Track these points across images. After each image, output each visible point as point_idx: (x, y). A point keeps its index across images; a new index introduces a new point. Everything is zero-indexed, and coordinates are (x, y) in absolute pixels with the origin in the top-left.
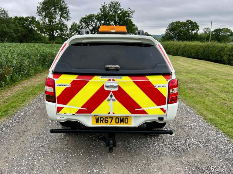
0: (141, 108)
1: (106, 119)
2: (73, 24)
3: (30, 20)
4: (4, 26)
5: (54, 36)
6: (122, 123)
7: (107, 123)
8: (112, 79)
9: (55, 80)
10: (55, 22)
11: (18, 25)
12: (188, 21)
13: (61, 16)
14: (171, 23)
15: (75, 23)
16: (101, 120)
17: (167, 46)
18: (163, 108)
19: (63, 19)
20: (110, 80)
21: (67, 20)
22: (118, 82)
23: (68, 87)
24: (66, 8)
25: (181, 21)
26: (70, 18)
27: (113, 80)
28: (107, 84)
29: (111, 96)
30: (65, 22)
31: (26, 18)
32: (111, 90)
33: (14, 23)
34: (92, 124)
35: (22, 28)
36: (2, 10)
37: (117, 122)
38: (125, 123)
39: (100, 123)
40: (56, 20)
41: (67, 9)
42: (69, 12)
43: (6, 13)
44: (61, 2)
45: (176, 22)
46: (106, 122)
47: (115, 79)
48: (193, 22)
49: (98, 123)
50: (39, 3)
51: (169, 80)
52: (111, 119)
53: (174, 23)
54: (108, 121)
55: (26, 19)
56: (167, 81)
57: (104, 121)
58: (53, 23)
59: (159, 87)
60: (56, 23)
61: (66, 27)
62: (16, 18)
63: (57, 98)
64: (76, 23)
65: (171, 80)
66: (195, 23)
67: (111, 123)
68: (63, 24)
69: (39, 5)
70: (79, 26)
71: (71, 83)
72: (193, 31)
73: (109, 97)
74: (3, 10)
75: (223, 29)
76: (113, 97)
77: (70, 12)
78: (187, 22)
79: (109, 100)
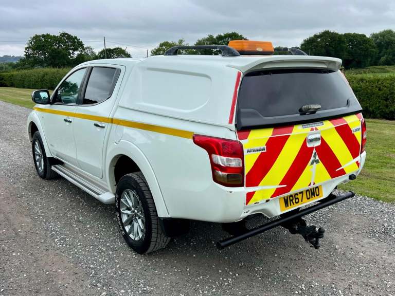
0: (341, 166)
1: (297, 196)
6: (313, 197)
7: (298, 202)
8: (314, 128)
9: (243, 142)
12: (64, 35)
14: (34, 37)
16: (291, 201)
17: (44, 76)
18: (358, 161)
22: (321, 131)
23: (263, 151)
25: (52, 34)
27: (316, 129)
28: (311, 137)
32: (315, 146)
34: (282, 211)
37: (308, 197)
39: (291, 205)
45: (43, 36)
47: (317, 127)
48: (72, 36)
49: (288, 206)
52: (301, 194)
53: (40, 36)
54: (298, 198)
56: (360, 121)
57: (294, 201)
59: (355, 131)
63: (246, 176)
66: (76, 38)
67: (302, 201)
71: (266, 145)
72: (74, 51)
73: (312, 158)
75: (114, 49)
78: (62, 36)
79: (312, 163)
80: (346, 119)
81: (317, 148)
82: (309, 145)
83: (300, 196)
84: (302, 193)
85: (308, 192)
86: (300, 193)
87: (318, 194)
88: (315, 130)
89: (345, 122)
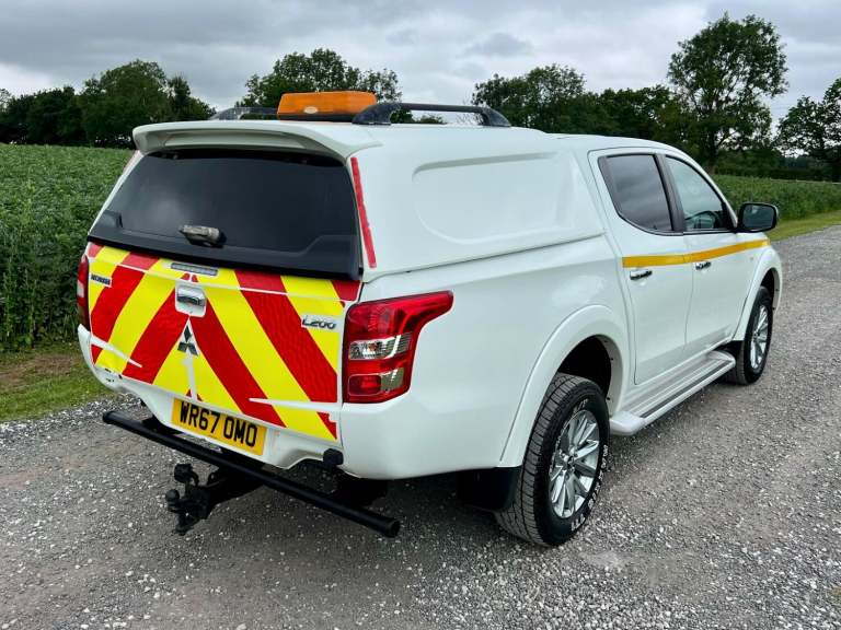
0: (265, 397)
1: (205, 415)
2: (800, 104)
3: (651, 98)
4: (566, 120)
5: (714, 148)
6: (238, 440)
7: (205, 428)
8: (192, 274)
9: (90, 260)
10: (728, 99)
11: (608, 116)
13: (751, 79)
15: (807, 100)
16: (192, 415)
18: (328, 415)
19: (756, 90)
20: (186, 277)
21: (776, 92)
22: (206, 287)
23: (108, 285)
24: (774, 50)
26: (784, 86)
27: (194, 279)
28: (182, 292)
29: (188, 335)
30: (763, 99)
31: (638, 92)
32: (191, 315)
33: (596, 111)
34: (172, 422)
35: (618, 124)
36: (569, 72)
37: (228, 433)
38: (249, 444)
39: (190, 422)
40: (732, 96)
41: (779, 53)
42: (781, 63)
43: (579, 82)
44: (761, 32)
46: (203, 424)
47: (199, 276)
49: (185, 421)
50: (679, 43)
51: (349, 304)
52: (215, 418)
54: (206, 420)
55: (639, 97)
56: (343, 304)
57: (198, 420)
58: (720, 103)
59: (313, 324)
60: (730, 104)
61: (765, 115)
62: (608, 93)
64: (810, 100)
65: (355, 302)
67: (212, 432)
68: (754, 108)
69: (679, 50)
70: (822, 111)
71: (112, 276)
73: (182, 339)
74: (572, 74)
76: (193, 340)
77: (785, 66)
79: (182, 348)
80: (287, 282)
81: (195, 320)
82: (180, 308)
83: (211, 420)
84: (217, 415)
85: (230, 423)
86: (214, 413)
87: (251, 440)
88: (190, 281)
89: (282, 288)
